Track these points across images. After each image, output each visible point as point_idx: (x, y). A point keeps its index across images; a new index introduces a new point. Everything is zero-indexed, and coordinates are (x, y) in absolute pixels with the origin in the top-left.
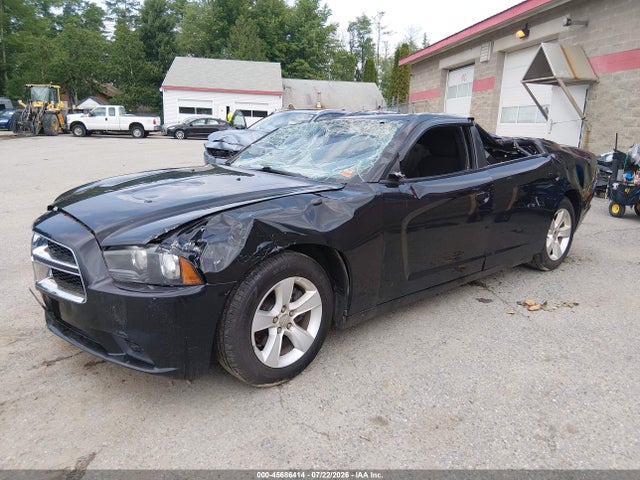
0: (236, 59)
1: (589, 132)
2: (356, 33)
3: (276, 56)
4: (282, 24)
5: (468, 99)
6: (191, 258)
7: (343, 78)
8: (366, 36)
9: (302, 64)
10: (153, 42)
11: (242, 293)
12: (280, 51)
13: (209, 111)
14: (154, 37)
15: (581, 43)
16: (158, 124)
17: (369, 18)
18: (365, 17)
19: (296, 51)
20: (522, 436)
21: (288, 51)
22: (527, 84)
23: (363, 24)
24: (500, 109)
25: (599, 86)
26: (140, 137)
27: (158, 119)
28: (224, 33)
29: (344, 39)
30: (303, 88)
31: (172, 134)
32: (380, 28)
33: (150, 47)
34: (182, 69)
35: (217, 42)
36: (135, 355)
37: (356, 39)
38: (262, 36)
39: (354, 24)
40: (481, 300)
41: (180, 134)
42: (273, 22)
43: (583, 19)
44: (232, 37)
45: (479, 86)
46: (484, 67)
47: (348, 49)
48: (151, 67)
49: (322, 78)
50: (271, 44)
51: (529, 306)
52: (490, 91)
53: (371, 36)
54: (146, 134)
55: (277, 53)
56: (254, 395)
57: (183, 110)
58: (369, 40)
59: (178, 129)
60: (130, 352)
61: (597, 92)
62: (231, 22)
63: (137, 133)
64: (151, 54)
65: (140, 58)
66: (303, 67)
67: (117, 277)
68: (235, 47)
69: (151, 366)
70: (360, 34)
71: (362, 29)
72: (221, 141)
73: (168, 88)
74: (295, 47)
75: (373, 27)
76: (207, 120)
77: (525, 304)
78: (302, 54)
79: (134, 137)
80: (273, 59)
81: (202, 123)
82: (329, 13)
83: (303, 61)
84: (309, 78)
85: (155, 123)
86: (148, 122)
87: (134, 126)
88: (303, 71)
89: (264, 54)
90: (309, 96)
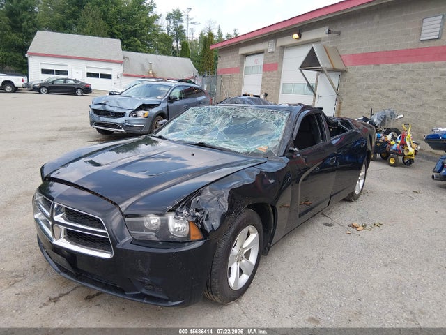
0: (84, 34)
1: (340, 103)
2: (172, 21)
3: (116, 34)
4: (119, 12)
5: (260, 76)
6: (197, 221)
7: (164, 53)
8: (179, 24)
9: (135, 41)
10: (18, 18)
11: (223, 242)
12: (118, 30)
13: (66, 73)
14: (18, 14)
15: (336, 45)
16: (26, 82)
17: (181, 12)
18: (178, 10)
19: (130, 31)
20: (399, 320)
21: (124, 31)
22: (303, 71)
23: (177, 16)
24: (281, 84)
25: (347, 74)
26: (11, 92)
27: (25, 78)
28: (74, 15)
29: (164, 25)
30: (139, 59)
31: (37, 89)
32: (188, 19)
33: (15, 21)
34: (43, 40)
35: (70, 21)
36: (149, 293)
37: (172, 25)
38: (104, 19)
39: (171, 14)
40: (327, 225)
41: (43, 90)
42: (113, 10)
43: (337, 30)
44: (82, 18)
45: (267, 68)
46: (271, 55)
47: (166, 32)
48: (15, 37)
49: (149, 52)
50: (111, 25)
51: (357, 228)
52: (275, 72)
53: (183, 24)
54: (15, 90)
55: (116, 32)
56: (224, 311)
57: (44, 71)
58: (181, 27)
59: (42, 86)
60: (144, 291)
61: (346, 77)
62: (81, 7)
63: (8, 88)
64: (16, 27)
65: (6, 30)
66: (136, 44)
67: (137, 237)
68: (84, 26)
69: (166, 301)
70: (174, 22)
71: (176, 18)
72: (104, 104)
73: (32, 54)
74: (130, 28)
75: (184, 18)
76: (65, 80)
77: (353, 226)
78: (135, 33)
79: (6, 92)
80: (113, 36)
81: (61, 82)
82: (154, 6)
83: (136, 39)
84: (141, 52)
85: (23, 81)
86: (18, 81)
87: (6, 83)
88: (137, 46)
89: (106, 32)
90: (143, 65)
